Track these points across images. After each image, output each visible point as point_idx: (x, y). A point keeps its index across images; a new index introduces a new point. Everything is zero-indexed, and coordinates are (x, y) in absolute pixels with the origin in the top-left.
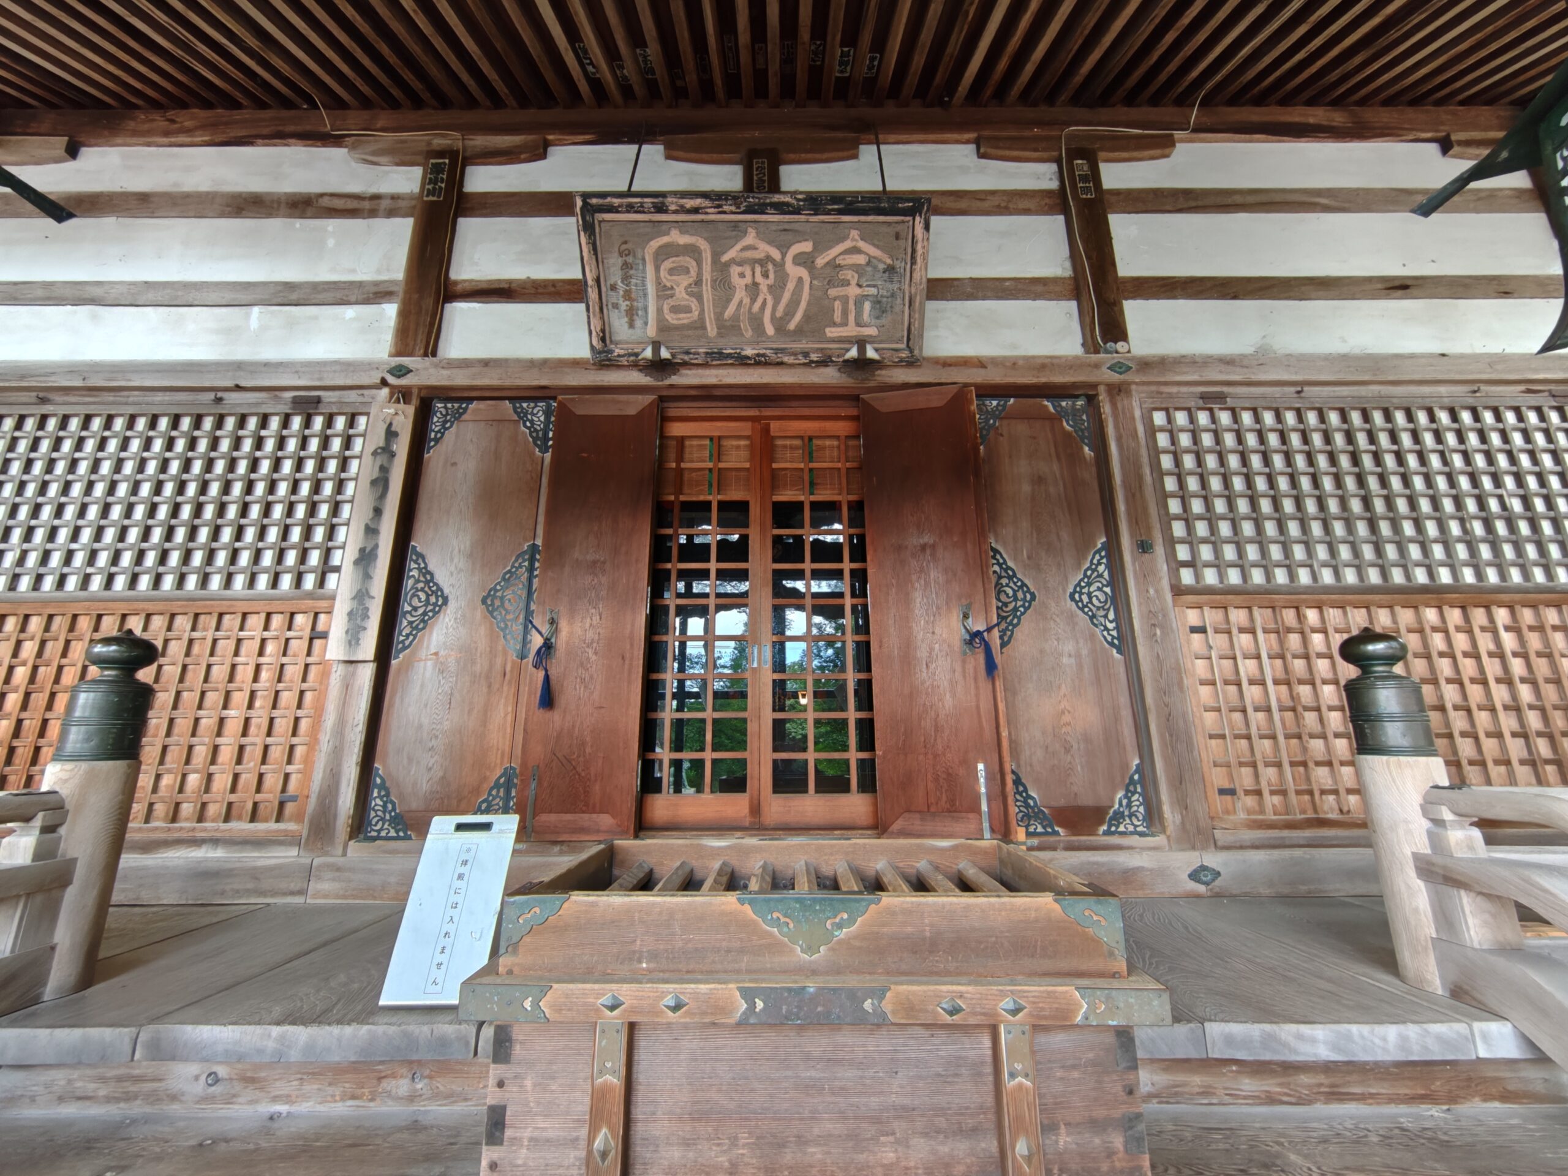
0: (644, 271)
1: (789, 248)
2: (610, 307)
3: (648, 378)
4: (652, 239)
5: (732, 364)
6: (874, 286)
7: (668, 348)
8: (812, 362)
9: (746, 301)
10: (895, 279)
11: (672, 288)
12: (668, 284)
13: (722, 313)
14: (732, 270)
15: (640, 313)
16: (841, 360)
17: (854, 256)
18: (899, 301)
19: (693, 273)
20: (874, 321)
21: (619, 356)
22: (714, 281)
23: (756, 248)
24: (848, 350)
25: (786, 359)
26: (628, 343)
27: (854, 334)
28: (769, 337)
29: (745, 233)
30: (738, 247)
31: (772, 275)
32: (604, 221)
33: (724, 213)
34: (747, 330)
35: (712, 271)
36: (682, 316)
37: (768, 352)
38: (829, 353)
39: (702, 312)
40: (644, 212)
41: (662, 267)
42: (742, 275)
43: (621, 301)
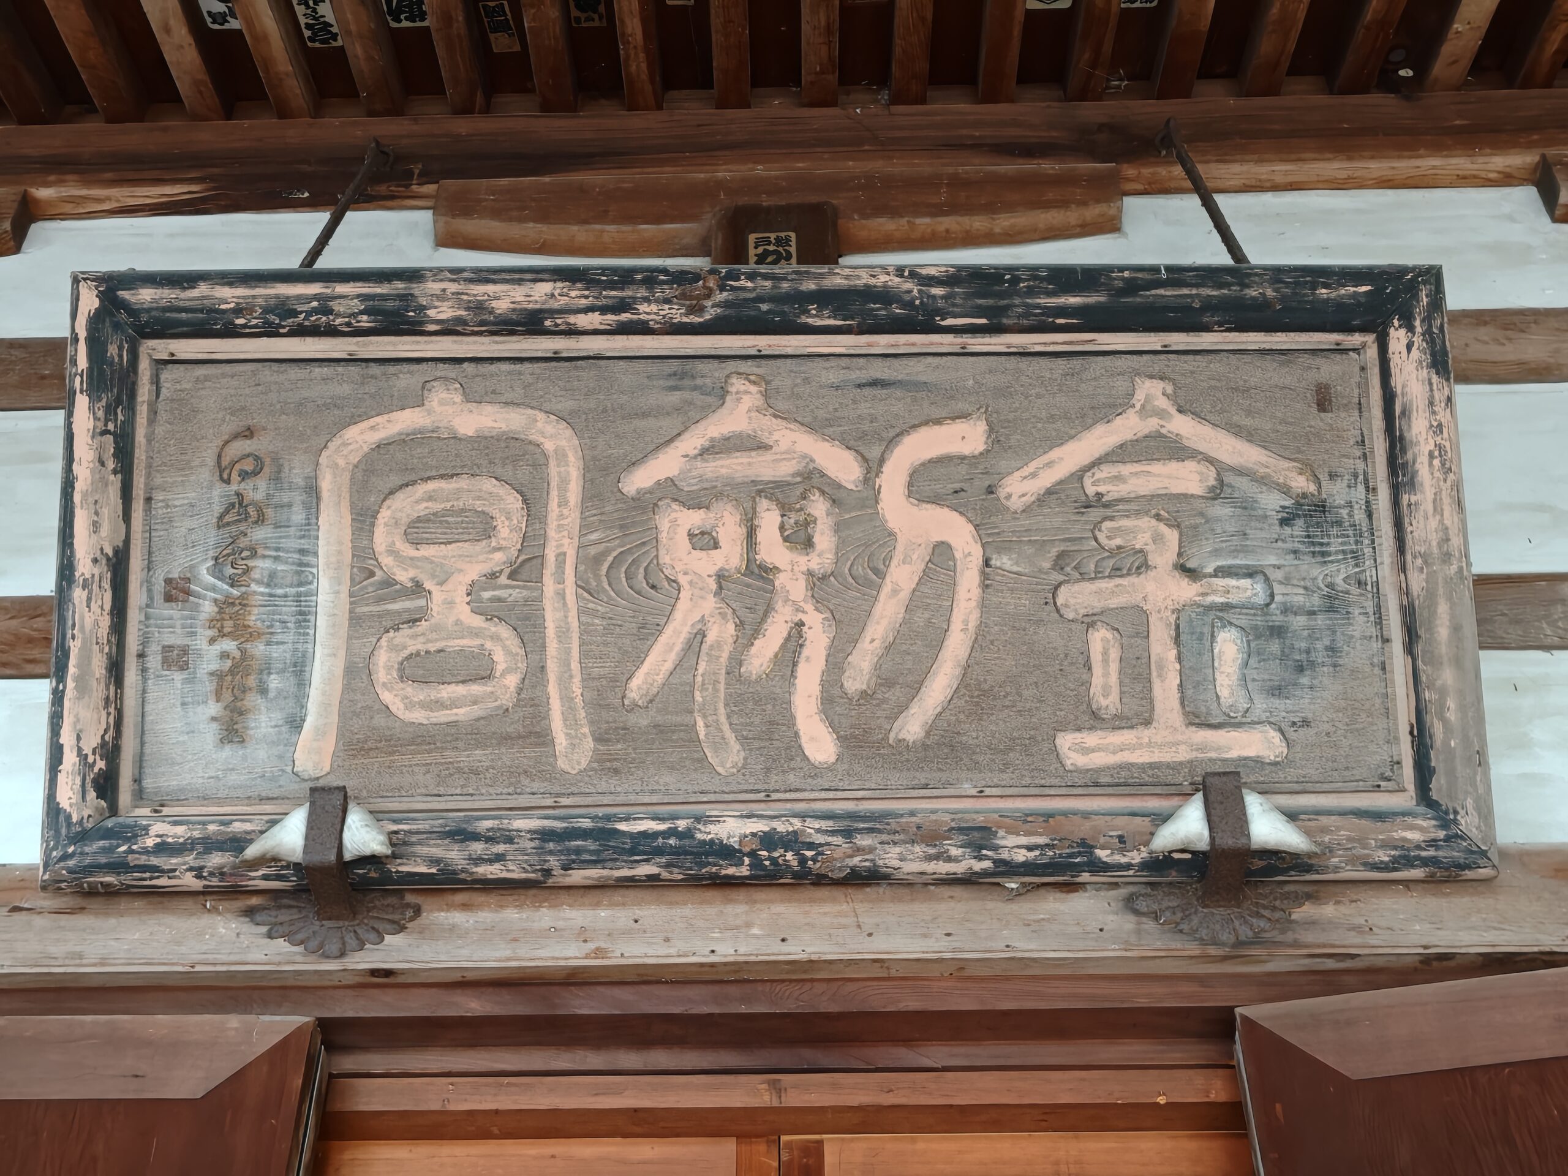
0: (310, 528)
1: (892, 442)
2: (154, 661)
3: (281, 945)
4: (353, 421)
5: (652, 881)
6: (1251, 573)
7: (377, 815)
8: (1008, 869)
9: (721, 632)
10: (1335, 545)
11: (418, 589)
12: (403, 576)
13: (619, 681)
14: (663, 522)
15: (274, 682)
16: (1136, 857)
17: (1156, 468)
18: (1361, 625)
19: (508, 534)
20: (1261, 705)
21: (162, 848)
22: (590, 562)
23: (764, 447)
24: (1163, 818)
25: (890, 857)
26: (205, 799)
27: (1183, 755)
28: (815, 771)
29: (722, 394)
30: (692, 442)
31: (824, 539)
32: (173, 361)
33: (642, 329)
34: (720, 745)
35: (586, 527)
36: (447, 692)
37: (812, 830)
38: (1083, 830)
39: (536, 674)
40: (332, 332)
41: (384, 515)
42: (703, 540)
43: (201, 642)
